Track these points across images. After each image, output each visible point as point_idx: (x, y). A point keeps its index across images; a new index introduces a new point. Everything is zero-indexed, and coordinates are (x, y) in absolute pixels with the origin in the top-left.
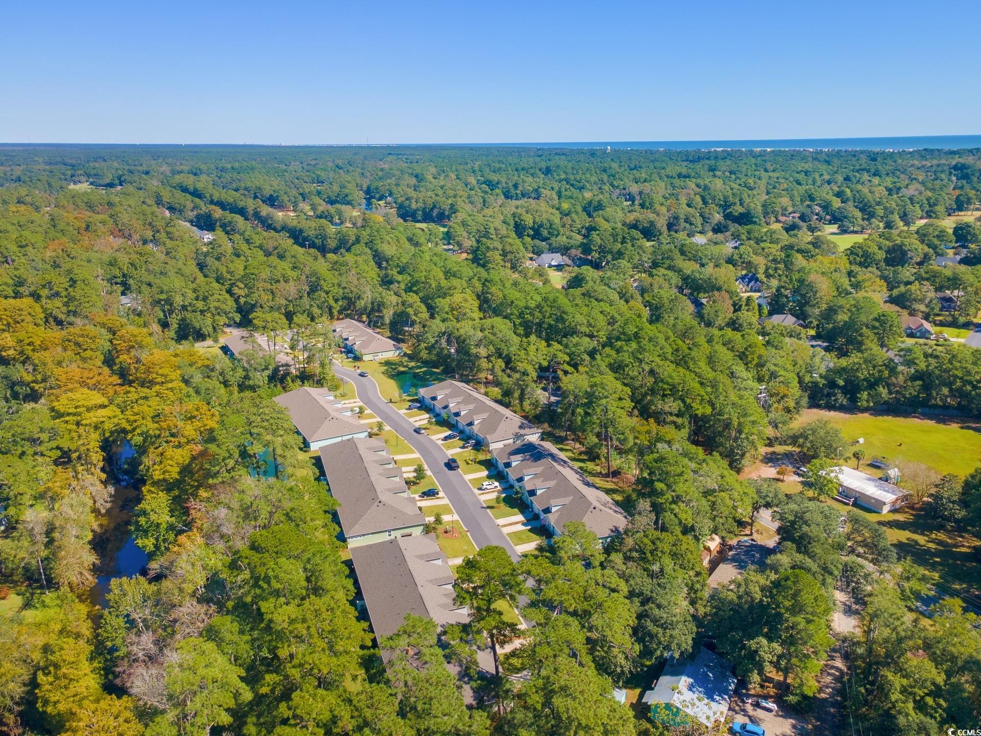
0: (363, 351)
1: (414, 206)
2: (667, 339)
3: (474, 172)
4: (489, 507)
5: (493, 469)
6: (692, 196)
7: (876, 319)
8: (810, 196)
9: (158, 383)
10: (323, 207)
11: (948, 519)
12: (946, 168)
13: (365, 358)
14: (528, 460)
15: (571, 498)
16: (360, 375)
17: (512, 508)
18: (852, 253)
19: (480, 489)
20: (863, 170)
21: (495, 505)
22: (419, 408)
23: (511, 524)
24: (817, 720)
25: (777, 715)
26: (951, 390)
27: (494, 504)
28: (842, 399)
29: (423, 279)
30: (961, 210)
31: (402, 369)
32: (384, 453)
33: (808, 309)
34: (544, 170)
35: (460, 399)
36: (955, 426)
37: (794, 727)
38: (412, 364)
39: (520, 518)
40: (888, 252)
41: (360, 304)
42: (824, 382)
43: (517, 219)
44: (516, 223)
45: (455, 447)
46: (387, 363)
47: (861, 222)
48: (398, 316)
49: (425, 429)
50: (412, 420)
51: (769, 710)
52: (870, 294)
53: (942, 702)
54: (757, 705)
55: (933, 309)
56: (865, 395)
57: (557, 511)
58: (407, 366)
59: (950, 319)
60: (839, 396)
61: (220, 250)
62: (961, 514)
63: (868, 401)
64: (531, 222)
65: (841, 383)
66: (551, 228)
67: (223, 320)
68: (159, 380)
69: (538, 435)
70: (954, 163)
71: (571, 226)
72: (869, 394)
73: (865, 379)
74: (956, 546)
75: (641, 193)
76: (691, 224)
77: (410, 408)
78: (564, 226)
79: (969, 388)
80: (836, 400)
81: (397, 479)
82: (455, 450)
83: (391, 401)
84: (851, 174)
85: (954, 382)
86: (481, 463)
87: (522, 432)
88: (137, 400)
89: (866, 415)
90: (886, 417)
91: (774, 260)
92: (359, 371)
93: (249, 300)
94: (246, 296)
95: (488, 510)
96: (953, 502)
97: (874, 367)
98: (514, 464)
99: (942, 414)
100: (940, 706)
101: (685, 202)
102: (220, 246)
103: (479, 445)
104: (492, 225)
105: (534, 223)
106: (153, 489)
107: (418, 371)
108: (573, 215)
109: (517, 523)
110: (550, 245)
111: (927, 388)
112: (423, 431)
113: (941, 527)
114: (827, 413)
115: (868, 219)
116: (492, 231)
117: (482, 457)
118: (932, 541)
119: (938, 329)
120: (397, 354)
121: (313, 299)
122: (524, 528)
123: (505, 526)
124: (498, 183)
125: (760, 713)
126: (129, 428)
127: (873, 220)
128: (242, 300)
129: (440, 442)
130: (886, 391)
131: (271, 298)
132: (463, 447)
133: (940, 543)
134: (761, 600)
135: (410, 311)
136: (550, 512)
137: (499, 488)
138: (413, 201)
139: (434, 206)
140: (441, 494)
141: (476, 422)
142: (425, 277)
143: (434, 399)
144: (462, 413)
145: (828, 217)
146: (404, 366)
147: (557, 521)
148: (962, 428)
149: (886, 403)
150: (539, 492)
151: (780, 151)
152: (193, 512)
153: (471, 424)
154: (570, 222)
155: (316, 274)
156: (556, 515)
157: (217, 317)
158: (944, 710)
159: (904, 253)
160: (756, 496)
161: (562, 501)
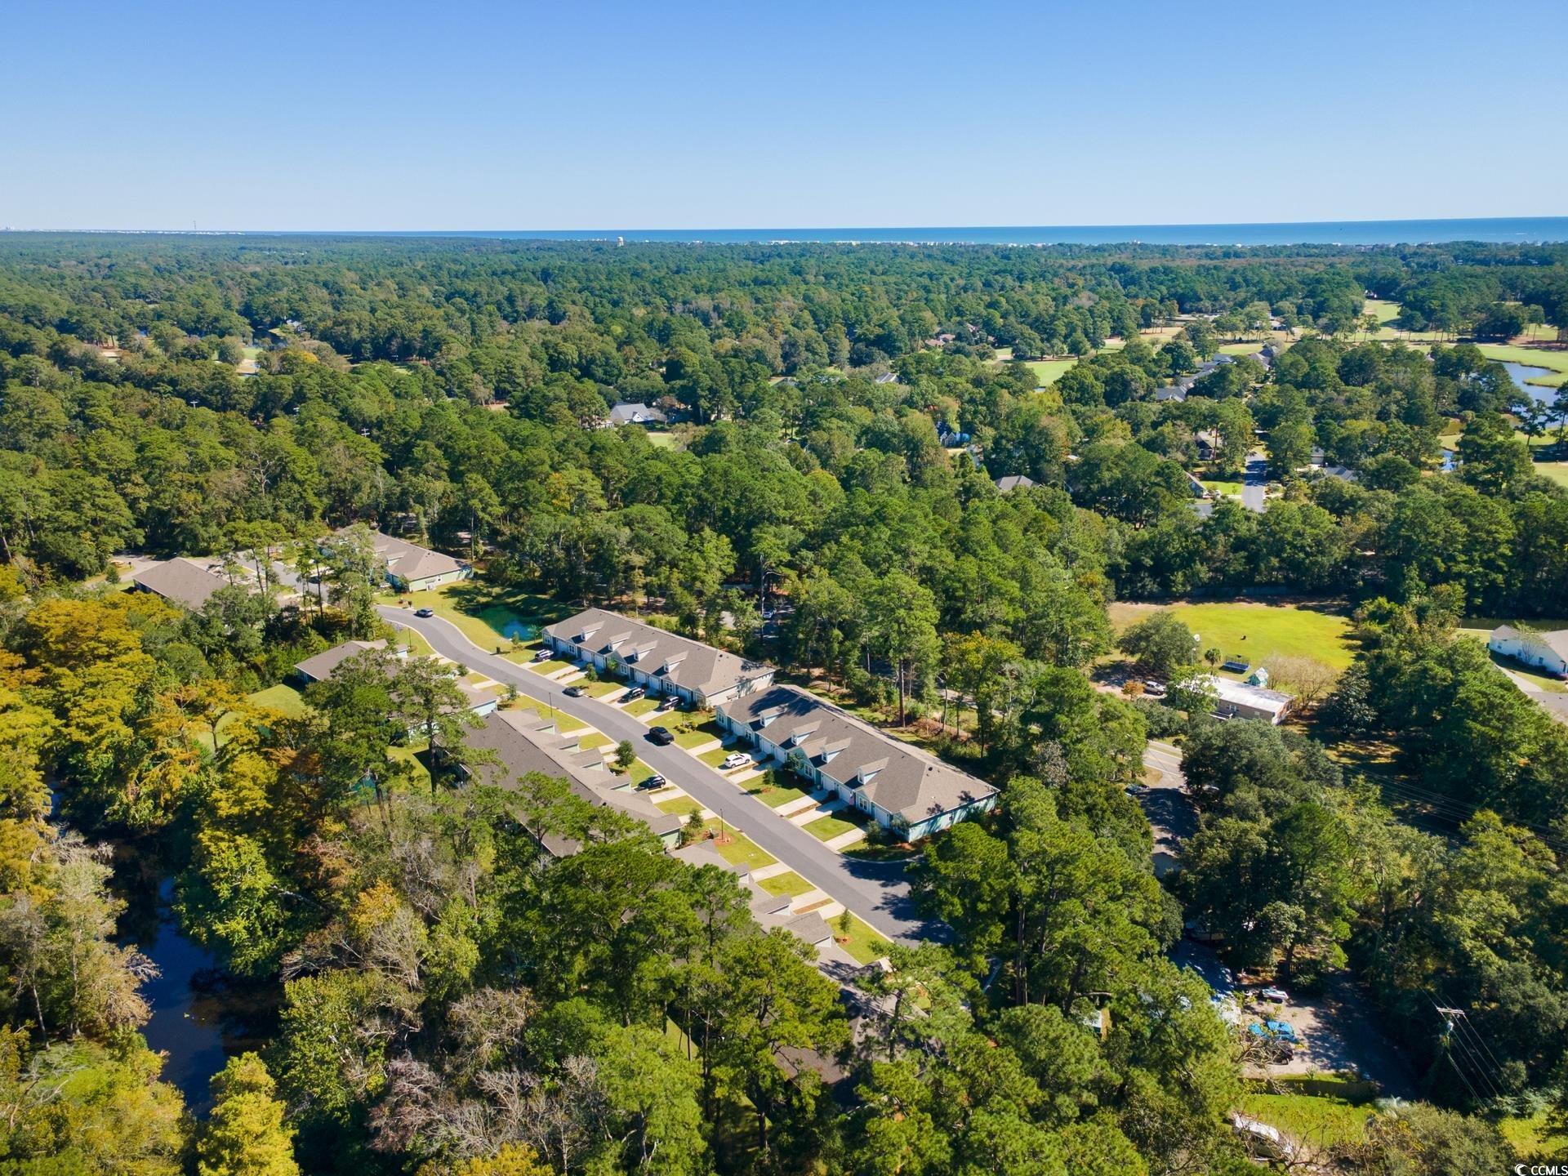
0: (408, 576)
1: (356, 335)
2: (926, 516)
3: (423, 277)
4: (752, 792)
5: (725, 735)
6: (796, 311)
7: (1158, 474)
8: (957, 309)
9: (99, 657)
10: (182, 341)
11: (1356, 724)
12: (1103, 270)
13: (413, 587)
14: (788, 713)
15: (886, 760)
16: (418, 614)
17: (790, 787)
18: (1064, 387)
19: (724, 767)
20: (1005, 271)
21: (763, 787)
22: (553, 658)
23: (800, 812)
24: (1338, 1002)
25: (1290, 1005)
26: (1282, 560)
27: (759, 785)
28: (1151, 586)
29: (474, 451)
30: (1148, 326)
31: (483, 600)
32: (551, 731)
33: (1043, 465)
34: (539, 274)
35: (627, 636)
36: (1290, 608)
37: (1316, 1015)
38: (496, 590)
39: (808, 801)
40: (1106, 383)
41: (362, 498)
42: (1126, 563)
43: (551, 351)
44: (551, 357)
45: (646, 710)
46: (453, 592)
47: (1040, 344)
48: (450, 513)
49: (582, 688)
50: (551, 676)
51: (1277, 1000)
52: (1112, 441)
53: (1526, 939)
54: (1261, 998)
55: (1191, 458)
56: (1179, 577)
57: (871, 782)
58: (489, 594)
59: (1215, 469)
60: (1147, 581)
61: (44, 420)
62: (1370, 715)
63: (1183, 585)
64: (576, 355)
65: (1148, 562)
66: (607, 364)
67: (114, 542)
68: (104, 650)
69: (770, 677)
70: (1110, 262)
71: (637, 360)
72: (1185, 575)
73: (1177, 555)
74: (1374, 758)
75: (716, 308)
76: (815, 353)
77: (537, 659)
78: (626, 361)
79: (1302, 555)
80: (1143, 587)
81: (600, 768)
82: (648, 716)
83: (498, 651)
84: (990, 277)
85: (1283, 550)
86: (703, 728)
87: (747, 674)
88: (82, 689)
89: (1183, 603)
90: (1207, 605)
91: (972, 401)
92: (413, 609)
93: (157, 503)
94: (149, 499)
95: (754, 797)
96: (1360, 702)
97: (1186, 537)
98: (767, 723)
99: (1272, 594)
100: (1524, 945)
101: (789, 320)
102: (44, 412)
103: (689, 704)
104: (517, 362)
105: (580, 355)
106: (219, 833)
107: (511, 600)
108: (638, 343)
109: (808, 808)
110: (622, 389)
111: (1253, 559)
112: (581, 693)
113: (1344, 737)
114: (1134, 606)
115: (1048, 340)
116: (518, 371)
117: (700, 719)
118: (1343, 754)
119: (1210, 484)
120: (463, 576)
121: (277, 495)
122: (821, 814)
123: (792, 815)
124: (475, 295)
125: (1268, 1007)
126: (87, 739)
127: (1055, 341)
128: (143, 506)
129: (618, 706)
130: (1205, 568)
131: (200, 498)
132: (660, 709)
133: (1352, 756)
134: (1269, 851)
135: (475, 503)
136: (860, 785)
137: (752, 762)
138: (354, 327)
139: (393, 335)
140: (669, 783)
141: (671, 668)
142: (477, 447)
143: (578, 639)
144: (641, 657)
145: (991, 339)
146: (484, 595)
147: (877, 795)
148: (1299, 608)
149: (1204, 585)
150: (829, 759)
151: (874, 245)
152: (325, 860)
153: (661, 672)
154: (635, 355)
155: (275, 452)
156: (874, 787)
157: (104, 538)
158: (1531, 950)
159: (1126, 384)
160: (1147, 722)
161: (875, 766)
